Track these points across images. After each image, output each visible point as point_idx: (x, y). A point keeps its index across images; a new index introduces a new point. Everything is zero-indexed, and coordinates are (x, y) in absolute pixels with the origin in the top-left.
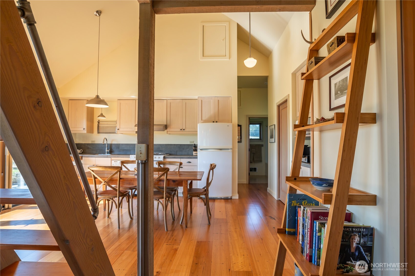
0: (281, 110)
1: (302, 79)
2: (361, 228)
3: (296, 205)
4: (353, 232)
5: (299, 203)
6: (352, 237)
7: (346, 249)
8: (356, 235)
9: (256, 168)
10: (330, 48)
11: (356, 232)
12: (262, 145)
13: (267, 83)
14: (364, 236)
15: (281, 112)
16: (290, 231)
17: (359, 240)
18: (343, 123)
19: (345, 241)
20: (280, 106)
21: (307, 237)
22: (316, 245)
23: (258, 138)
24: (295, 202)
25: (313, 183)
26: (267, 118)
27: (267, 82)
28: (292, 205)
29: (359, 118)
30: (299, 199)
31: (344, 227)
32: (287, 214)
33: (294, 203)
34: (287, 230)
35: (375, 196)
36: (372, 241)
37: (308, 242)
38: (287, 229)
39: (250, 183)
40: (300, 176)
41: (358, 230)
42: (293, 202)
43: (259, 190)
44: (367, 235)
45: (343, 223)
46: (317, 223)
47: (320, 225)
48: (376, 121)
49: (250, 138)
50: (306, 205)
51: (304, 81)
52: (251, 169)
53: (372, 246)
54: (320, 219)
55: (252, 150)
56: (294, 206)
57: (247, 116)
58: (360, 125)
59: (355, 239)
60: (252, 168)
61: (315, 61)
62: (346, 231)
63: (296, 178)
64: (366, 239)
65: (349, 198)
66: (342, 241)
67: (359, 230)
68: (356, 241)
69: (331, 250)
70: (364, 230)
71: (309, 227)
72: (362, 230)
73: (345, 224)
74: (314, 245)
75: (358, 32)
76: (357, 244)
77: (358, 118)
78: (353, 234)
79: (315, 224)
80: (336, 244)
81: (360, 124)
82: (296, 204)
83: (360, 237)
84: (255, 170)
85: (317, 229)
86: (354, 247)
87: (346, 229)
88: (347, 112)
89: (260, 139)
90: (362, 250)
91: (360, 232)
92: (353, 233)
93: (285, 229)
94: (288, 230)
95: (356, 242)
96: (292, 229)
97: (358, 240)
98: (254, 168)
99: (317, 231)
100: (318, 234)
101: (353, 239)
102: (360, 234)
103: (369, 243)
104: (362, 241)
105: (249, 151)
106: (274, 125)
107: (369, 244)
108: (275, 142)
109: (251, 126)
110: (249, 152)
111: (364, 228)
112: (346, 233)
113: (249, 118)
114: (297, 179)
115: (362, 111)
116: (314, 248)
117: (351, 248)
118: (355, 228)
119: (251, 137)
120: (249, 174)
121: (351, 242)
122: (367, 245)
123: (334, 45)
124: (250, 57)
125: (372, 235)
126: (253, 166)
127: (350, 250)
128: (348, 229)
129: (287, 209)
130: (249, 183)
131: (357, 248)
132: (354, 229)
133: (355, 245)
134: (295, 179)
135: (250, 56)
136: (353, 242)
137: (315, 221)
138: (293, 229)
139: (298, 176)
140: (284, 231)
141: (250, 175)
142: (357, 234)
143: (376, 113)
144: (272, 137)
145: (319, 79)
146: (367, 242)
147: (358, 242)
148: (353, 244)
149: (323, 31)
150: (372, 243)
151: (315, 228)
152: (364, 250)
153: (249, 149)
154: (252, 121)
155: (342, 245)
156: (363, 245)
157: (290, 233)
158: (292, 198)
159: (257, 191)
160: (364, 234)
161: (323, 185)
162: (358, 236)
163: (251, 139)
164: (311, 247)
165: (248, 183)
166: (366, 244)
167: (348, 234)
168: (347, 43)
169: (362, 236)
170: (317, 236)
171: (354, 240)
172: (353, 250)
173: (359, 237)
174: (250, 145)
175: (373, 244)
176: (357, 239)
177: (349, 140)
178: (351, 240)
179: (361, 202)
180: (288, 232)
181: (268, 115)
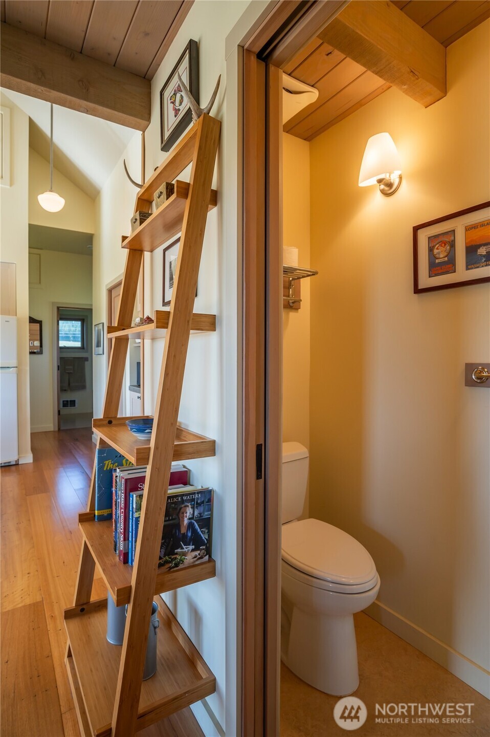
0: (115, 298)
1: (123, 247)
2: (194, 493)
3: (111, 467)
4: (183, 501)
5: (117, 464)
6: (182, 510)
7: (174, 531)
8: (188, 506)
9: (74, 401)
10: (158, 200)
11: (188, 501)
12: (86, 359)
13: (92, 247)
14: (199, 505)
15: (114, 301)
16: (101, 514)
17: (192, 513)
18: (167, 328)
19: (172, 519)
20: (112, 291)
21: (120, 523)
22: (134, 533)
23: (78, 344)
24: (110, 462)
25: (131, 429)
26: (91, 310)
27: (92, 245)
28: (105, 469)
29: (190, 322)
30: (116, 457)
31: (169, 498)
32: (97, 485)
33: (108, 464)
34: (96, 514)
35: (214, 442)
36: (211, 509)
37: (121, 531)
38: (96, 511)
39: (62, 428)
40: (118, 417)
41: (190, 497)
42: (107, 462)
43: (77, 439)
44: (203, 502)
45: (166, 491)
46: (134, 496)
47: (138, 498)
48: (215, 327)
49: (60, 346)
50: (129, 465)
51: (126, 251)
52: (65, 402)
53: (210, 517)
54: (140, 488)
55: (67, 367)
56: (108, 469)
57: (53, 303)
58: (192, 334)
59: (186, 513)
60: (67, 401)
61: (140, 219)
62: (173, 503)
63: (112, 420)
64: (201, 509)
65: (175, 451)
66: (165, 521)
67: (192, 497)
68: (188, 514)
69: (147, 539)
70: (198, 496)
71: (123, 505)
72: (196, 495)
73: (169, 492)
74: (130, 534)
75: (192, 183)
76: (189, 519)
77: (188, 322)
78: (183, 506)
79: (131, 499)
80: (156, 528)
81: (191, 331)
82: (112, 465)
83: (193, 508)
84: (73, 403)
85: (134, 506)
86: (185, 524)
87: (173, 500)
88: (172, 311)
89: (83, 348)
90: (197, 526)
91: (193, 500)
92: (183, 503)
93: (93, 512)
94: (98, 513)
95: (187, 517)
96: (104, 511)
97: (190, 513)
98: (70, 401)
99: (134, 510)
100: (136, 515)
101: (183, 513)
102: (193, 503)
103: (206, 513)
104: (196, 513)
105: (58, 369)
106: (102, 324)
107: (206, 515)
108: (103, 354)
109: (60, 322)
110: (59, 371)
111: (198, 493)
112: (173, 505)
113: (58, 308)
114: (114, 422)
115: (194, 312)
116: (130, 539)
117: (181, 527)
118: (186, 496)
119: (62, 344)
120: (59, 412)
121: (180, 518)
122: (204, 517)
123: (162, 197)
124: (52, 191)
125: (210, 500)
126: (69, 396)
127: (180, 531)
128: (175, 500)
129: (96, 477)
130: (59, 429)
131: (191, 525)
132: (185, 498)
133: (186, 521)
134: (110, 422)
135: (51, 189)
136: (183, 518)
137: (131, 494)
138: (106, 510)
139: (115, 417)
140: (93, 515)
141: (61, 413)
142: (189, 504)
143: (215, 315)
144: (98, 345)
145: (152, 251)
146: (204, 513)
147: (191, 516)
148: (183, 521)
149: (155, 170)
150: (210, 513)
151: (131, 505)
152: (199, 525)
153: (58, 366)
154: (64, 314)
155: (165, 526)
156: (197, 519)
157: (102, 519)
158: (104, 456)
159: (72, 443)
160: (199, 501)
161: (146, 431)
162: (190, 506)
163: (61, 348)
164: (127, 539)
165: (57, 429)
166: (202, 517)
167: (176, 506)
168: (176, 196)
169: (196, 505)
170: (134, 519)
171: (185, 515)
172: (183, 530)
173: (191, 508)
174: (61, 358)
175: (212, 514)
176: (189, 511)
177: (175, 356)
178: (181, 515)
179: (194, 453)
180: (99, 516)
181: (92, 305)
